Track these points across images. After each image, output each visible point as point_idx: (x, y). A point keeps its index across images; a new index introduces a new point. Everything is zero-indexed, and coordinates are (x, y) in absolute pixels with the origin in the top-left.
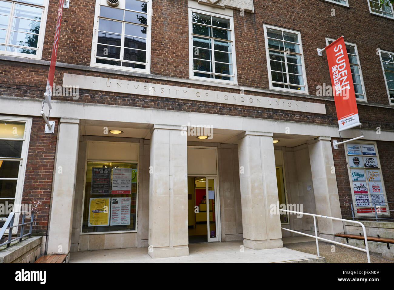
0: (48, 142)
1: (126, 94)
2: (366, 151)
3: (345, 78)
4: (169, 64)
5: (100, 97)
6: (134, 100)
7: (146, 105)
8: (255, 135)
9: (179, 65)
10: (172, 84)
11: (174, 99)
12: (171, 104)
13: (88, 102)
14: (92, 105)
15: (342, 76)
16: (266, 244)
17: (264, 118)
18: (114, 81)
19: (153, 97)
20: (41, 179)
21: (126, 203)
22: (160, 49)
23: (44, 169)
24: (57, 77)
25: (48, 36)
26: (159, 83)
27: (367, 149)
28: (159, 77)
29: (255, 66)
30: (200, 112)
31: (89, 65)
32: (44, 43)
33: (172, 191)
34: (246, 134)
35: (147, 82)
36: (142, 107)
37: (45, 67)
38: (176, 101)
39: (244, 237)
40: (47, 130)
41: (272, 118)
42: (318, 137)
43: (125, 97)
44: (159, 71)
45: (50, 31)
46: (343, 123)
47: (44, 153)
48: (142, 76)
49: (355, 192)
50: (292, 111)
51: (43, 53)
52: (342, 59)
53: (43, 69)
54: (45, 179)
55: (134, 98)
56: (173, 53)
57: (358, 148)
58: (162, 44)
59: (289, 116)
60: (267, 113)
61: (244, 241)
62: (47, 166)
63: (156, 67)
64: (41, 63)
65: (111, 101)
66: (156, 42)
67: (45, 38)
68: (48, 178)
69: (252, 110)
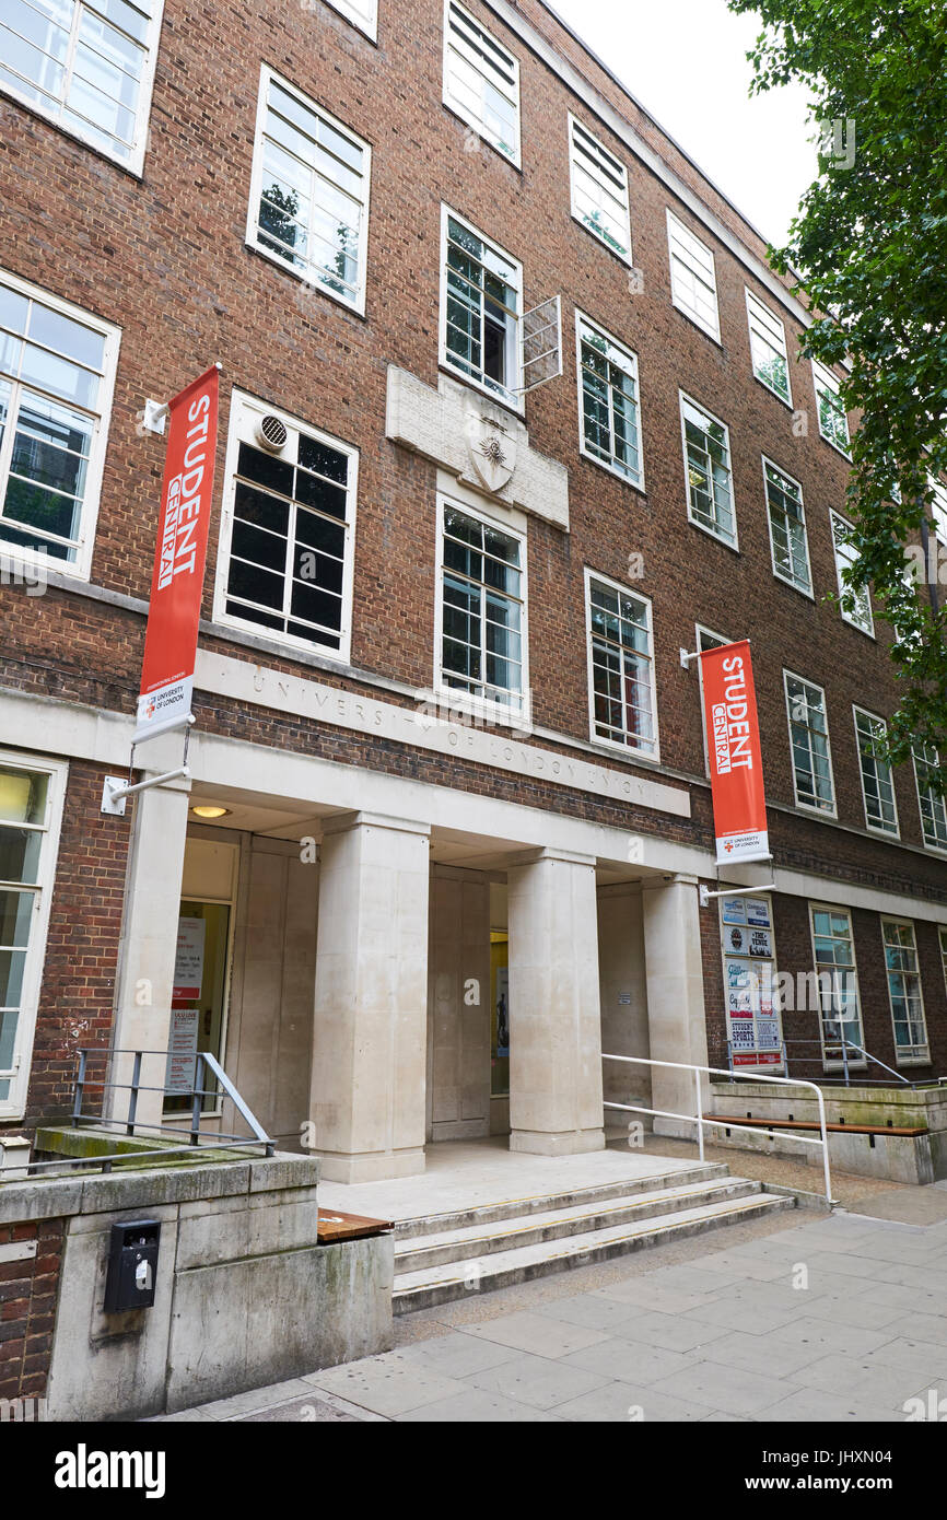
0: (109, 841)
1: (297, 716)
2: (753, 915)
3: (743, 740)
4: (391, 643)
5: (239, 717)
6: (316, 738)
7: (341, 755)
8: (563, 860)
9: (413, 650)
10: (399, 702)
11: (403, 744)
12: (396, 759)
13: (208, 731)
14: (222, 741)
15: (735, 734)
16: (575, 1140)
17: (579, 816)
18: (272, 676)
19: (357, 732)
20: (90, 951)
21: (187, 1026)
22: (374, 599)
23: (99, 922)
24: (133, 645)
25: (110, 510)
26: (370, 696)
27: (754, 911)
28: (368, 677)
29: (566, 676)
30: (456, 787)
31: (211, 621)
32: (98, 531)
33: (394, 998)
34: (546, 855)
35: (345, 689)
36: (335, 760)
37: (102, 607)
38: (406, 750)
39: (512, 1126)
40: (107, 805)
41: (594, 819)
42: (674, 874)
43: (296, 726)
44: (370, 661)
45: (113, 496)
46: (729, 848)
47: (98, 872)
48: (335, 671)
49: (733, 1014)
50: (631, 804)
51: (93, 564)
52: (740, 692)
53: (98, 612)
54: (100, 952)
55: (315, 730)
56: (403, 614)
57: (741, 907)
58: (379, 585)
59: (624, 815)
60: (585, 805)
61: (511, 1136)
62: (103, 912)
63: (364, 648)
64: (94, 594)
65: (265, 734)
66: (367, 576)
67: (101, 516)
68: (107, 950)
69: (556, 792)
